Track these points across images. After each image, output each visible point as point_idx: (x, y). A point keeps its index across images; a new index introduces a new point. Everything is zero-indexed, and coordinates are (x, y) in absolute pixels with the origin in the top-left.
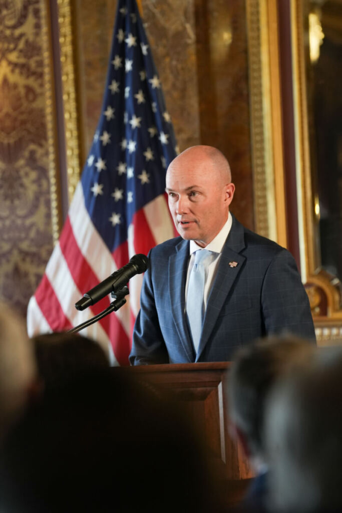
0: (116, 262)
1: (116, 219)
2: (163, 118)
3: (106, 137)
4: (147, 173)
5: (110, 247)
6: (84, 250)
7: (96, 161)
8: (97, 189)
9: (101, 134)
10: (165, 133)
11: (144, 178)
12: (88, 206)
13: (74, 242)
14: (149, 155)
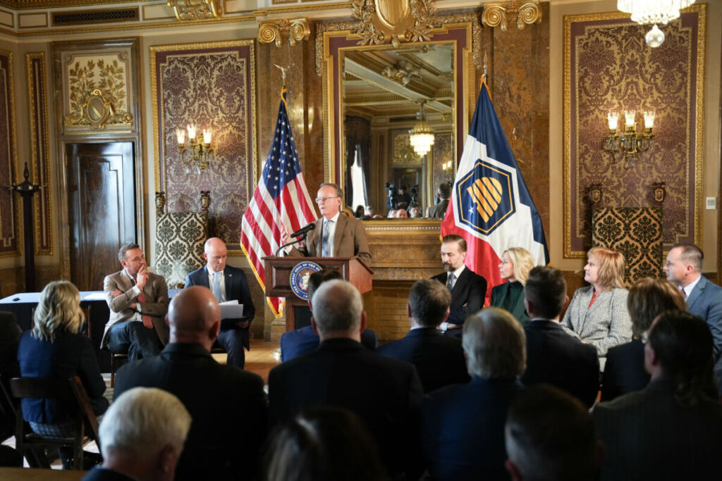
1: (275, 187)
3: (273, 158)
5: (273, 198)
8: (269, 176)
11: (287, 173)
14: (289, 165)
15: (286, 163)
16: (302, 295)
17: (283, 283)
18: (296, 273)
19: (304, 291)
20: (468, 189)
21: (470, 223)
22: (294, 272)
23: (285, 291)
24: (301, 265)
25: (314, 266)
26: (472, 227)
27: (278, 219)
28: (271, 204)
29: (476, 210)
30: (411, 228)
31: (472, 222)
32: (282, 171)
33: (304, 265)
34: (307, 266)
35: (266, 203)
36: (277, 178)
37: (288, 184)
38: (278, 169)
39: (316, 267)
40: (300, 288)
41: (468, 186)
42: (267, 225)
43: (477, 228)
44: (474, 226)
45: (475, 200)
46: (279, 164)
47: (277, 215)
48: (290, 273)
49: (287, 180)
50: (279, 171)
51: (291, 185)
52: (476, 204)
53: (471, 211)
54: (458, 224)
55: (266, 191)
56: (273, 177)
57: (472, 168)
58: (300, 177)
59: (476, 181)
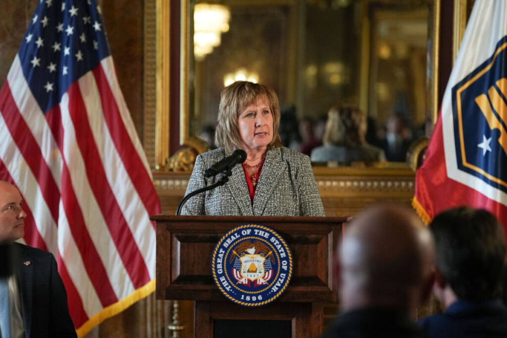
0: (48, 121)
1: (49, 87)
2: (97, 11)
3: (45, 21)
4: (82, 52)
5: (44, 109)
6: (22, 110)
7: (35, 39)
8: (35, 62)
9: (42, 18)
10: (99, 23)
11: (79, 56)
12: (26, 75)
13: (13, 102)
14: (83, 38)
15: (77, 33)
16: (238, 295)
17: (197, 271)
18: (225, 249)
19: (242, 286)
20: (477, 100)
21: (481, 171)
22: (222, 246)
23: (201, 287)
24: (239, 232)
25: (267, 235)
26: (485, 180)
27: (54, 158)
28: (39, 125)
29: (497, 144)
30: (335, 183)
31: (486, 170)
32: (67, 51)
33: (244, 233)
34: (252, 234)
35: (27, 119)
36: (52, 68)
37: (82, 81)
38: (57, 47)
39: (271, 235)
40: (235, 281)
41: (479, 93)
42: (27, 169)
43: (499, 181)
44: (490, 177)
45: (494, 124)
46: (60, 37)
47: (53, 148)
48: (213, 249)
49: (78, 71)
50: (61, 52)
51: (88, 82)
52: (497, 131)
53: (485, 145)
54: (453, 172)
55: (29, 94)
56: (44, 64)
57: (490, 54)
58: (107, 65)
59: (497, 83)
